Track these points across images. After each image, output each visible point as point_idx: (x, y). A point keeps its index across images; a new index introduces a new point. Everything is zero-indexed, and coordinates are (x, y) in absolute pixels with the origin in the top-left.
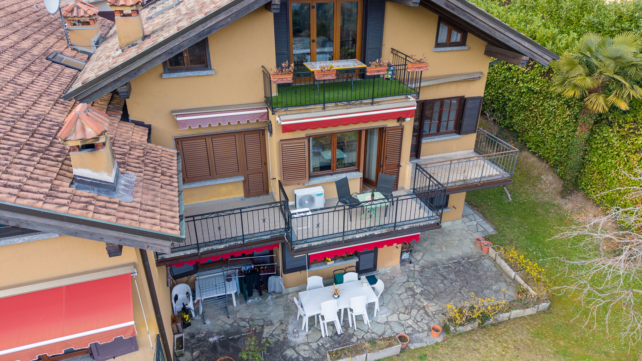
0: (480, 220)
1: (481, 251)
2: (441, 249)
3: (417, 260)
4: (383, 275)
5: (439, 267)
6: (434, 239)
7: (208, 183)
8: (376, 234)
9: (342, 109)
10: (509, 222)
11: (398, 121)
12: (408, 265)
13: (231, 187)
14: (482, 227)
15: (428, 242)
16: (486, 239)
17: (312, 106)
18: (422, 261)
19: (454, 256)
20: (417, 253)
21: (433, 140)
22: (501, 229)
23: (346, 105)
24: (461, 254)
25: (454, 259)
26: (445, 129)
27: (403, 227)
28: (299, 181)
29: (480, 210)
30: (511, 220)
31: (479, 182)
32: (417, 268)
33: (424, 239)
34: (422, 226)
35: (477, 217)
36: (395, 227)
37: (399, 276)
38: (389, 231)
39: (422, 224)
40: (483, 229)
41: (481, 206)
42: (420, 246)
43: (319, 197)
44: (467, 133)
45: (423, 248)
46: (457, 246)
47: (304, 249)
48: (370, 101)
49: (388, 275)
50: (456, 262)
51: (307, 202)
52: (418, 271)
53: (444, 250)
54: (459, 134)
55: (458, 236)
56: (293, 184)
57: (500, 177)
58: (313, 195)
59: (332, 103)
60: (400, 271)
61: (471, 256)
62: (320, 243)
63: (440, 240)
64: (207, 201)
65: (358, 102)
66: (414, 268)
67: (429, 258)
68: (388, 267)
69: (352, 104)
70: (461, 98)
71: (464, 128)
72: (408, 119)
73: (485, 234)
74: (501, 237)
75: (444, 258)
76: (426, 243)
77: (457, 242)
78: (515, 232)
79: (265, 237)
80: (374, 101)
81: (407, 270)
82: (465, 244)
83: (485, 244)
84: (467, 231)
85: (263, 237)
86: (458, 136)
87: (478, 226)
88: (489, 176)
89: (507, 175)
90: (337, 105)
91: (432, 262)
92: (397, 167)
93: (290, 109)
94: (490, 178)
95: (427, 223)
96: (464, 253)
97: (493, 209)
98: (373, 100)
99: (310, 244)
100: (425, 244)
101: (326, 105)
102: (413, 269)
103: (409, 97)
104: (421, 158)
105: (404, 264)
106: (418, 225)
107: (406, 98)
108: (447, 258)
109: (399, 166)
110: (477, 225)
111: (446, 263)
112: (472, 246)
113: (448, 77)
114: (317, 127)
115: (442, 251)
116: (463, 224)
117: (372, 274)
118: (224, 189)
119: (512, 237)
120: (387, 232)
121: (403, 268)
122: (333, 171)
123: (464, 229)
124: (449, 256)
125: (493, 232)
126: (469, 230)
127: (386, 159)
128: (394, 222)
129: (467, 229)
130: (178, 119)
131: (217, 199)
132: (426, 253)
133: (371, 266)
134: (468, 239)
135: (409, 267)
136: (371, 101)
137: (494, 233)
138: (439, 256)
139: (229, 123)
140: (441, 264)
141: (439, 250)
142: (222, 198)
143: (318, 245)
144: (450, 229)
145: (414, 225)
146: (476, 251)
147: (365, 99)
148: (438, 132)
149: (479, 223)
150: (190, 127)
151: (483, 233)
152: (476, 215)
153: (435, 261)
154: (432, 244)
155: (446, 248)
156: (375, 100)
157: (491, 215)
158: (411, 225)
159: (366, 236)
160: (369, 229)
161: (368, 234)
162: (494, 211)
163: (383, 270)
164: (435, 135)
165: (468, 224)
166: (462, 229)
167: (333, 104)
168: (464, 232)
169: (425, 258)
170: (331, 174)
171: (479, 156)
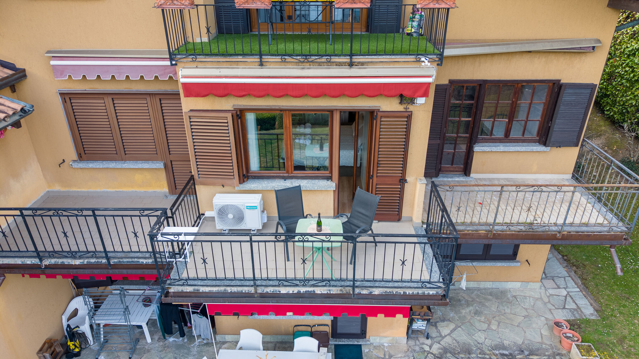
0: (574, 289)
1: (558, 345)
2: (489, 325)
3: (441, 336)
4: (375, 347)
5: (473, 356)
6: (483, 305)
7: (112, 165)
8: (319, 292)
9: (293, 68)
10: (627, 303)
11: (401, 103)
12: (423, 340)
13: (148, 175)
14: (574, 302)
15: (471, 308)
16: (573, 325)
17: (240, 58)
18: (448, 340)
19: (506, 343)
20: (446, 322)
21: (494, 149)
22: (608, 312)
23: (301, 62)
24: (520, 341)
25: (504, 348)
26: (521, 133)
27: (372, 290)
28: (223, 181)
29: (580, 273)
30: (632, 302)
31: (559, 232)
32: (436, 349)
33: (467, 301)
34: (409, 295)
35: (571, 283)
36: (354, 287)
37: (399, 355)
38: (344, 292)
39: (409, 292)
40: (575, 307)
41: (585, 266)
42: (456, 313)
43: (251, 211)
44: (559, 145)
45: (460, 317)
46: (518, 326)
47: (184, 294)
48: (346, 59)
49: (383, 349)
50: (506, 355)
51: (230, 216)
52: (434, 355)
53: (494, 327)
54: (545, 144)
55: (526, 309)
56: (214, 184)
57: (606, 229)
58: (242, 208)
59: (275, 55)
60: (405, 349)
61: (538, 350)
62: (215, 289)
63: (494, 308)
64: (117, 190)
65: (324, 59)
66: (430, 347)
67: (462, 336)
68: (386, 337)
69: (312, 62)
70: (554, 83)
71: (554, 136)
72: (421, 101)
73: (577, 315)
74: (604, 327)
75: (488, 342)
76: (468, 310)
77: (520, 319)
78: (634, 324)
79: (145, 261)
80: (354, 60)
81: (417, 348)
82: (534, 326)
83: (568, 335)
84: (545, 304)
85: (141, 260)
86: (542, 148)
87: (569, 299)
88: (582, 225)
89: (619, 227)
90: (284, 62)
91: (464, 343)
92: (398, 183)
93: (200, 58)
94: (584, 229)
95: (420, 291)
96: (526, 342)
97: (603, 275)
98: (351, 58)
99: (196, 288)
100: (465, 311)
101: (265, 58)
102: (427, 348)
103: (423, 59)
104: (472, 175)
105: (417, 338)
106: (401, 291)
107: (417, 61)
108: (494, 343)
109: (403, 181)
110: (566, 297)
111: (488, 352)
112: (545, 332)
113: (527, 43)
114: (244, 93)
115: (489, 328)
116: (543, 290)
117: (356, 343)
118: (138, 177)
119: (626, 332)
120: (339, 292)
121: (411, 343)
122: (288, 172)
123: (541, 298)
124: (497, 341)
125: (592, 314)
126: (549, 302)
127: (378, 167)
128: (351, 277)
129: (546, 300)
130: (53, 63)
131: (130, 190)
132: (460, 327)
133: (358, 330)
134: (543, 319)
135: (423, 344)
136: (349, 60)
137: (593, 318)
138: (480, 337)
139: (127, 77)
140: (479, 351)
141: (485, 326)
142: (138, 190)
143: (210, 292)
144: (518, 294)
145: (395, 291)
146: (549, 343)
147: (336, 55)
148: (507, 138)
149: (571, 294)
150: (70, 76)
151: (573, 313)
152: (570, 278)
153: (469, 344)
154: (477, 313)
155: (499, 325)
156: (356, 59)
157: (597, 285)
158: (388, 290)
159: (299, 292)
160: (305, 282)
161: (303, 290)
162: (604, 279)
163: (378, 340)
164: (500, 141)
165: (551, 291)
166: (537, 299)
167: (278, 59)
168: (539, 304)
169: (454, 335)
170: (285, 178)
171: (576, 184)
